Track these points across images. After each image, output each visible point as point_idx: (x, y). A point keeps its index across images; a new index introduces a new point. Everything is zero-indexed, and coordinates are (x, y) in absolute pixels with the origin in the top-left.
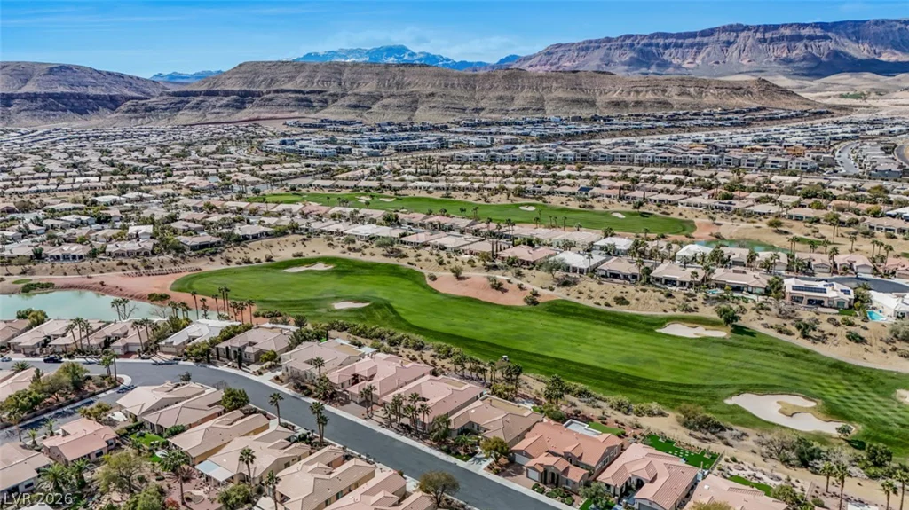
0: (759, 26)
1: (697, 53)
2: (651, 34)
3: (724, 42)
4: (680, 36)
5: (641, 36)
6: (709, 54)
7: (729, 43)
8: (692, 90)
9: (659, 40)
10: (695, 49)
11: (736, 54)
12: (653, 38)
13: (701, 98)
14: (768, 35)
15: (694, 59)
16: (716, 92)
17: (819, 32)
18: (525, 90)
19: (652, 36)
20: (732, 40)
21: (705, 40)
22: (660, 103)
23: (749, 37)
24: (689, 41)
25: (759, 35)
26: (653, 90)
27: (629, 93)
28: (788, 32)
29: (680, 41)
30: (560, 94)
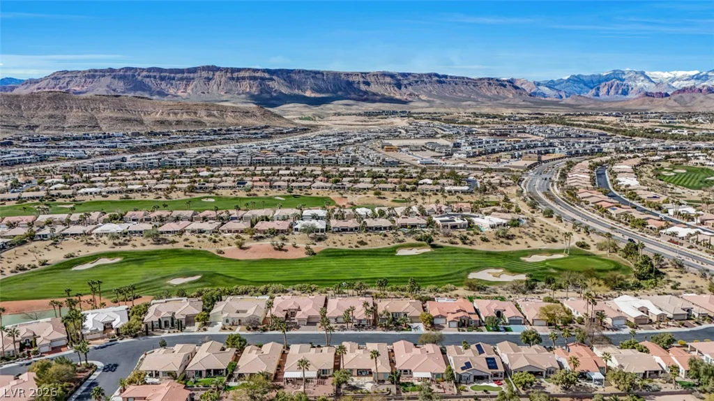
0: (228, 68)
1: (187, 85)
2: (149, 69)
3: (205, 78)
4: (171, 71)
5: (140, 69)
6: (196, 87)
7: (209, 79)
8: (215, 112)
9: (155, 74)
10: (185, 82)
11: (215, 87)
12: (150, 72)
13: (223, 118)
14: (235, 75)
15: (185, 89)
16: (232, 114)
17: (267, 76)
18: (75, 110)
19: (149, 70)
20: (211, 77)
21: (192, 75)
22: (196, 122)
23: (222, 76)
24: (179, 76)
25: (229, 75)
26: (187, 112)
27: (169, 114)
28: (247, 74)
29: (172, 75)
30: (108, 113)
